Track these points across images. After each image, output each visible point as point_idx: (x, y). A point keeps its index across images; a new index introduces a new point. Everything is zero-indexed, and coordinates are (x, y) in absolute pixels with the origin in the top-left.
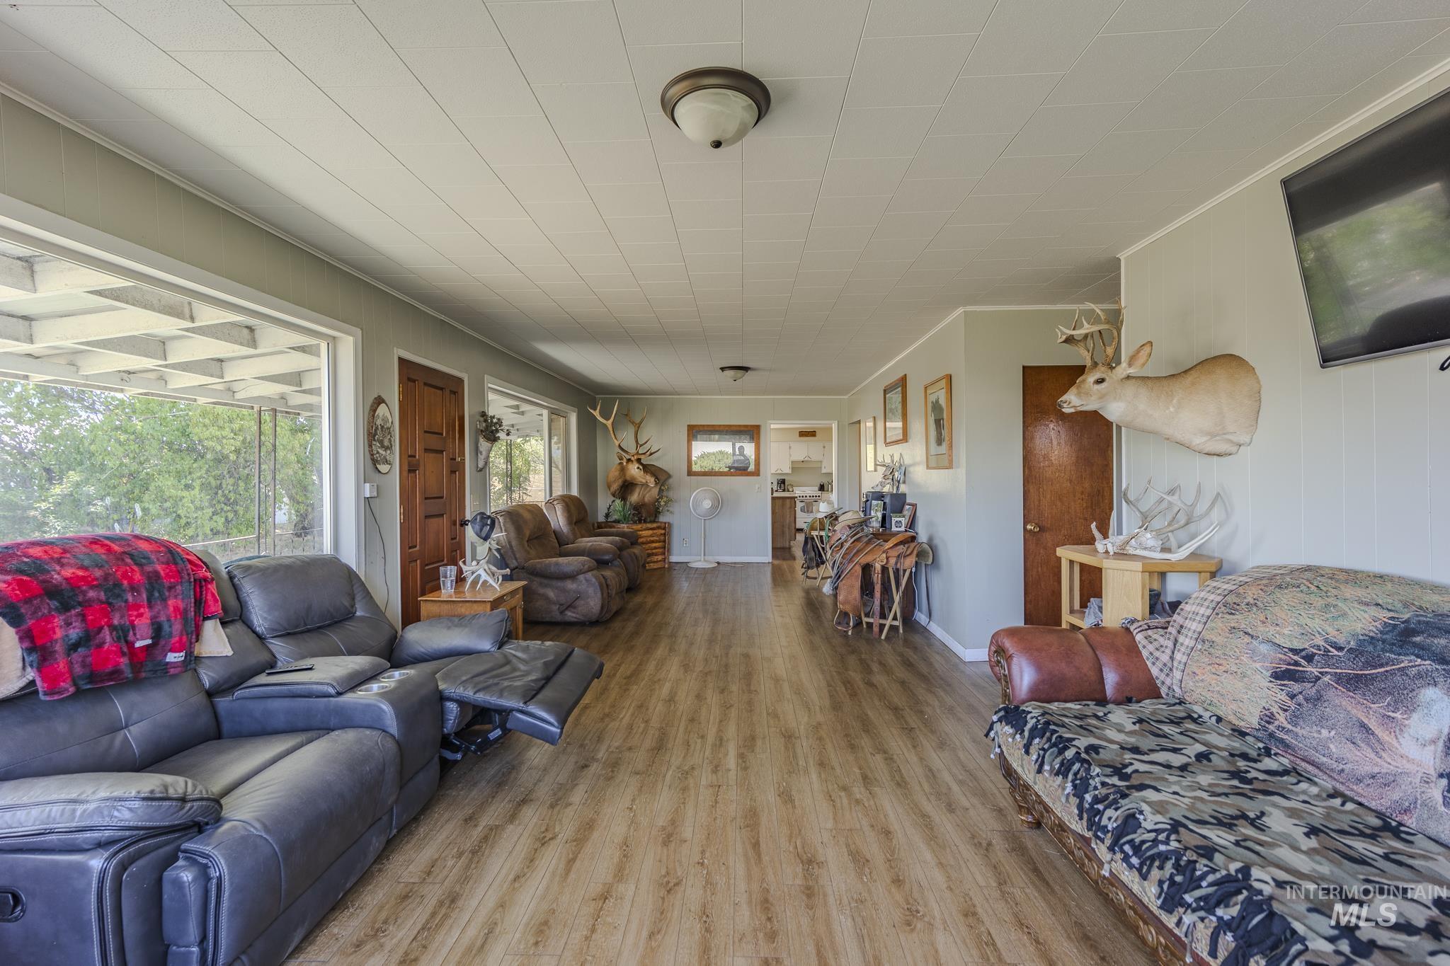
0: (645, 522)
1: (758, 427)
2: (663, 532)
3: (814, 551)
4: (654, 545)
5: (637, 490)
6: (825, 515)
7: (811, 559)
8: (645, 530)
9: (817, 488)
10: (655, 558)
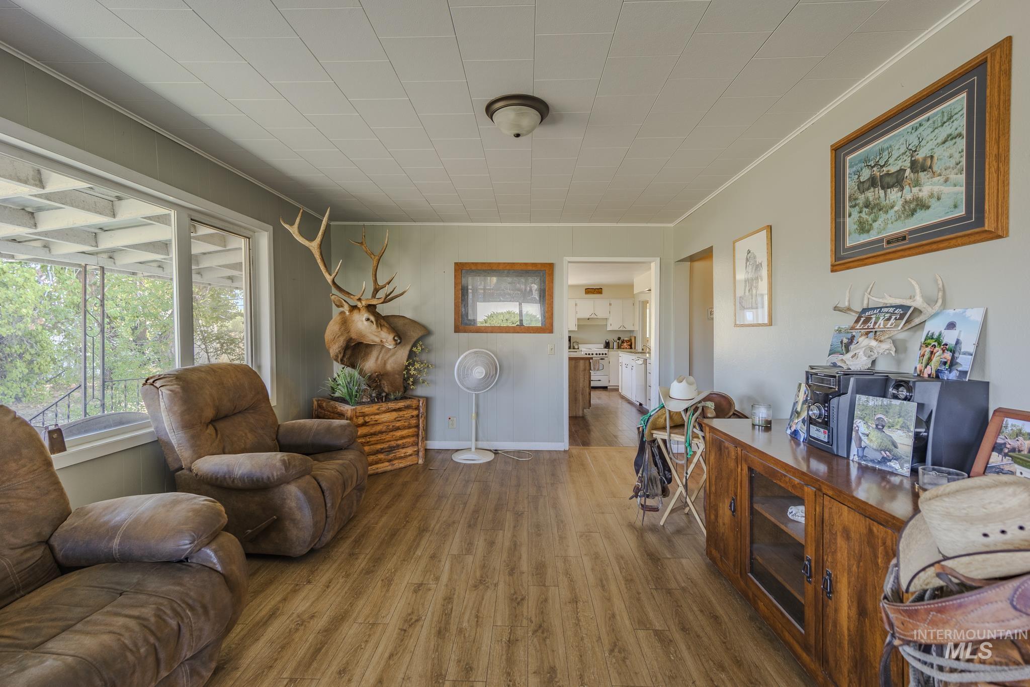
0: (387, 399)
1: (551, 266)
2: (415, 413)
3: (656, 465)
4: (399, 433)
5: (374, 353)
6: (686, 405)
7: (651, 480)
8: (385, 412)
9: (602, 346)
10: (402, 452)
